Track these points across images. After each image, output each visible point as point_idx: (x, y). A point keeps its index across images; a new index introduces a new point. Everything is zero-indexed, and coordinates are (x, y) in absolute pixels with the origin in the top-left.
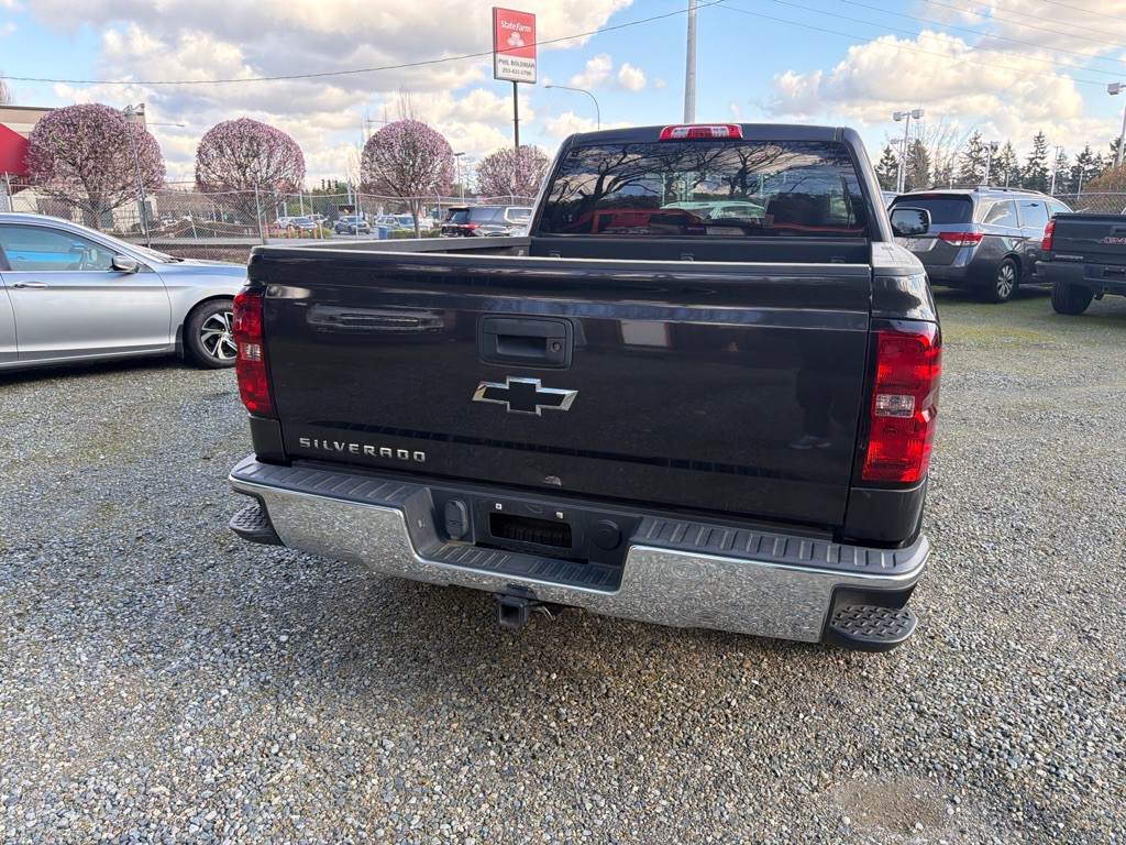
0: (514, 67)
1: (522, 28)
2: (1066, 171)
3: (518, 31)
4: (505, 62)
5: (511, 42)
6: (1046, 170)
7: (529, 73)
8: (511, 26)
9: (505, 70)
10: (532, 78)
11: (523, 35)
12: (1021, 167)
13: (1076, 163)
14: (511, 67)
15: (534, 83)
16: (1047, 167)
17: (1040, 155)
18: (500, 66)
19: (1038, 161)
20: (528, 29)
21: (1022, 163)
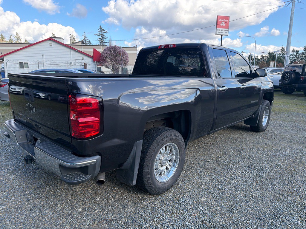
0: (222, 31)
1: (225, 21)
3: (224, 21)
4: (219, 30)
5: (221, 25)
7: (226, 33)
8: (222, 20)
9: (219, 32)
10: (227, 34)
11: (225, 23)
14: (221, 31)
15: (228, 35)
18: (218, 31)
20: (227, 21)
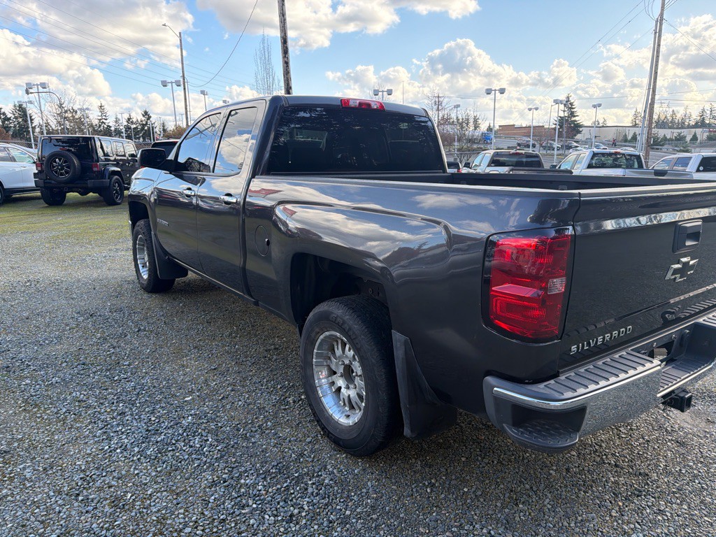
2: (121, 127)
6: (110, 127)
12: (94, 124)
13: (126, 124)
16: (110, 124)
17: (104, 117)
19: (104, 121)
21: (95, 122)
